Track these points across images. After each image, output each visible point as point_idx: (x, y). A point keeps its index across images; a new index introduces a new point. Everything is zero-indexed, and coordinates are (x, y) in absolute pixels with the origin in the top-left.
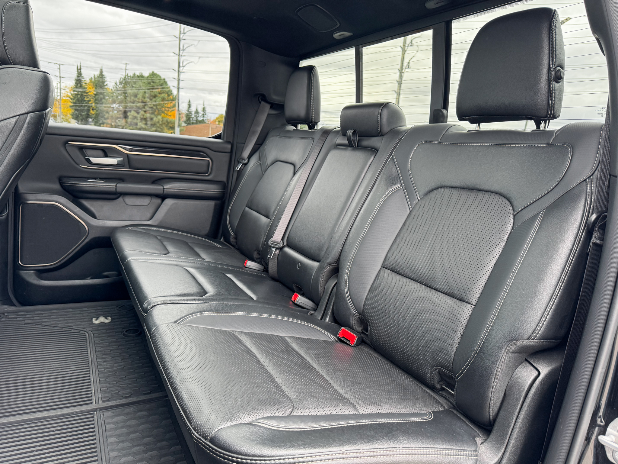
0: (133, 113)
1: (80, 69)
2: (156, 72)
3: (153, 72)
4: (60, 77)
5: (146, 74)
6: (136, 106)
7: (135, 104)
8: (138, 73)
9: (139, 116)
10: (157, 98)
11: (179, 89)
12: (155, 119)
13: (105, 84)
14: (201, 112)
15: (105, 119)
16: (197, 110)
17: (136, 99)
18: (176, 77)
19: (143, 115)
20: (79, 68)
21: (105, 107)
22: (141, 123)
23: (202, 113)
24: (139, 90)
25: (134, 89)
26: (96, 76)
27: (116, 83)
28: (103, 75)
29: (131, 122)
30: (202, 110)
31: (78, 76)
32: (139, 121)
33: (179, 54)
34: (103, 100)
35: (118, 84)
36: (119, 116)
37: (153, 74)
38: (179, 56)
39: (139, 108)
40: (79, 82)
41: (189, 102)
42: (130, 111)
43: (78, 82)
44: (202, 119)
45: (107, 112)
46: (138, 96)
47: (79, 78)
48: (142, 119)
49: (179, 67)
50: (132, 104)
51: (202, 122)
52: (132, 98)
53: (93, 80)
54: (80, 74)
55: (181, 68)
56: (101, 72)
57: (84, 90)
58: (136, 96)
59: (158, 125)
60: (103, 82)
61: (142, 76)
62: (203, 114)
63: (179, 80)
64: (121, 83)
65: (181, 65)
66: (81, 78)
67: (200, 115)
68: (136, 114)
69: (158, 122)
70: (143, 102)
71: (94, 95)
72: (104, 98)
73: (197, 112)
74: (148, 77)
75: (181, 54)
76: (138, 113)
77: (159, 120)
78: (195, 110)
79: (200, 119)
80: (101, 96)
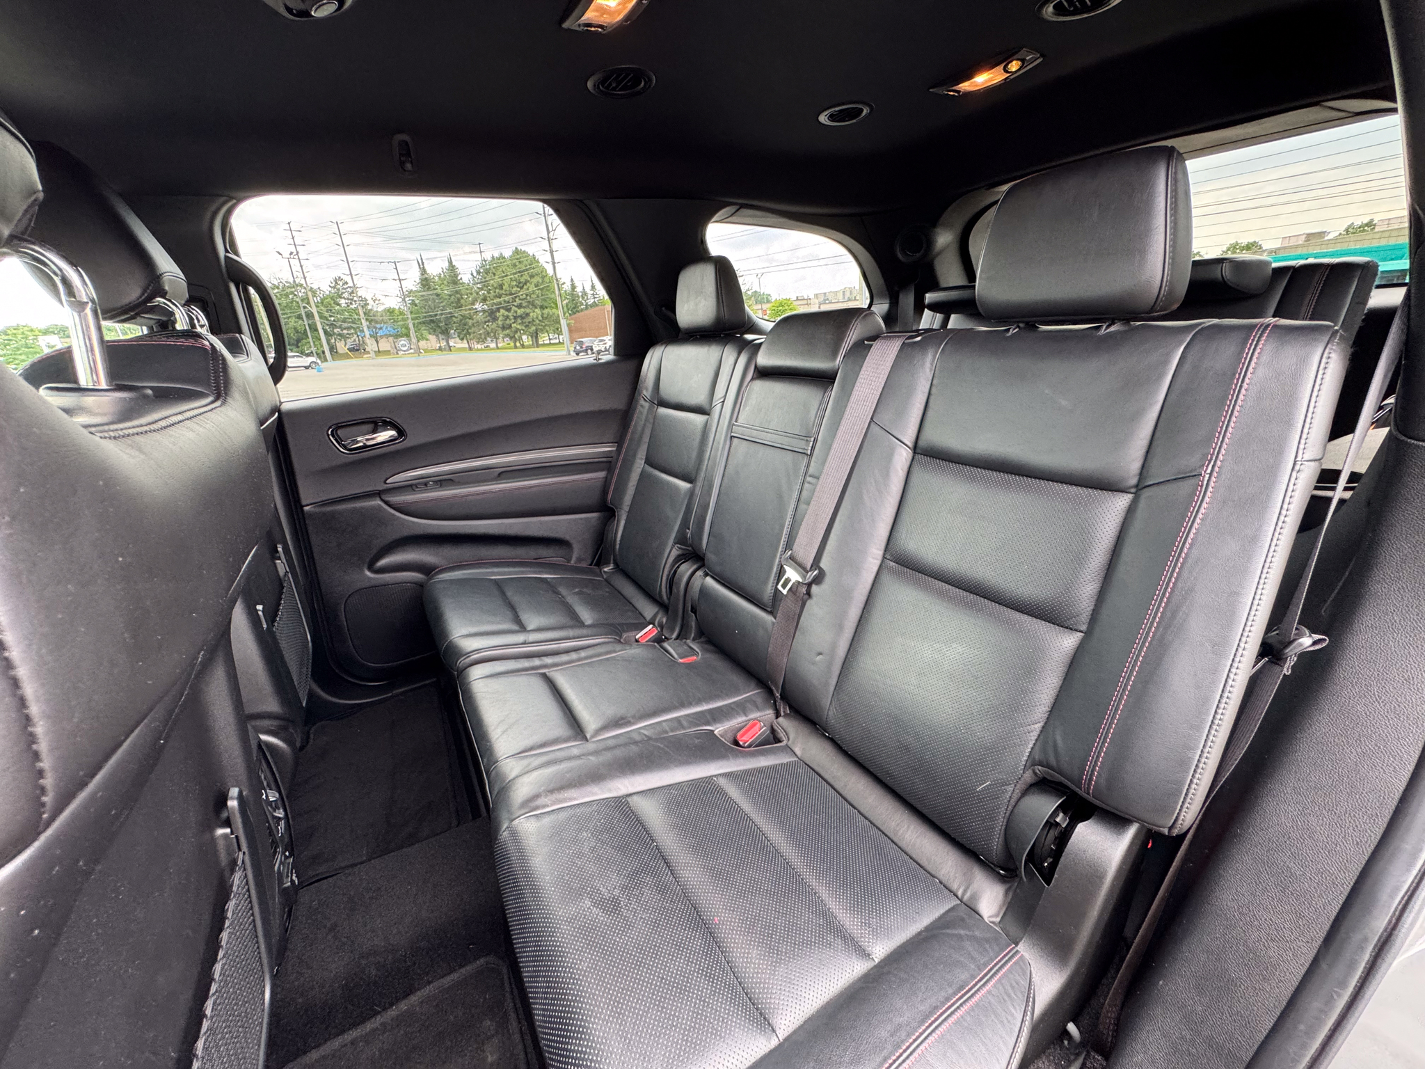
0: (502, 311)
1: (423, 264)
2: (519, 248)
3: (516, 248)
4: (400, 280)
5: (507, 253)
6: (505, 301)
7: (502, 299)
8: (496, 255)
9: (510, 314)
10: (528, 284)
11: (554, 263)
12: (531, 314)
13: (459, 278)
14: (590, 292)
15: (470, 328)
16: (584, 289)
17: (501, 292)
18: (548, 248)
19: (516, 312)
20: (420, 262)
21: (466, 310)
22: (515, 325)
23: (592, 292)
24: (503, 277)
25: (496, 277)
26: (445, 270)
27: (472, 274)
28: (453, 266)
29: (503, 324)
30: (590, 288)
31: (422, 275)
32: (513, 321)
33: (544, 213)
34: (462, 301)
35: (475, 274)
36: (486, 319)
37: (517, 251)
38: (545, 216)
39: (509, 302)
40: (426, 282)
41: (572, 280)
42: (498, 310)
43: (424, 282)
44: (592, 301)
45: (471, 318)
46: (504, 288)
47: (424, 277)
48: (515, 318)
49: (548, 232)
50: (498, 300)
51: (594, 305)
52: (497, 291)
53: (442, 276)
54: (423, 271)
55: (551, 234)
56: (450, 262)
57: (435, 292)
58: (501, 287)
59: (538, 322)
60: (456, 276)
61: (502, 257)
62: (593, 294)
63: (552, 252)
64: (478, 273)
65: (550, 229)
66: (426, 276)
67: (589, 296)
68: (506, 313)
69: (537, 318)
70: (511, 294)
71: (447, 297)
72: (462, 298)
73: (584, 293)
74: (511, 257)
75: (546, 212)
76: (509, 310)
77: (538, 315)
78: (581, 290)
79: (590, 302)
80: (458, 296)
